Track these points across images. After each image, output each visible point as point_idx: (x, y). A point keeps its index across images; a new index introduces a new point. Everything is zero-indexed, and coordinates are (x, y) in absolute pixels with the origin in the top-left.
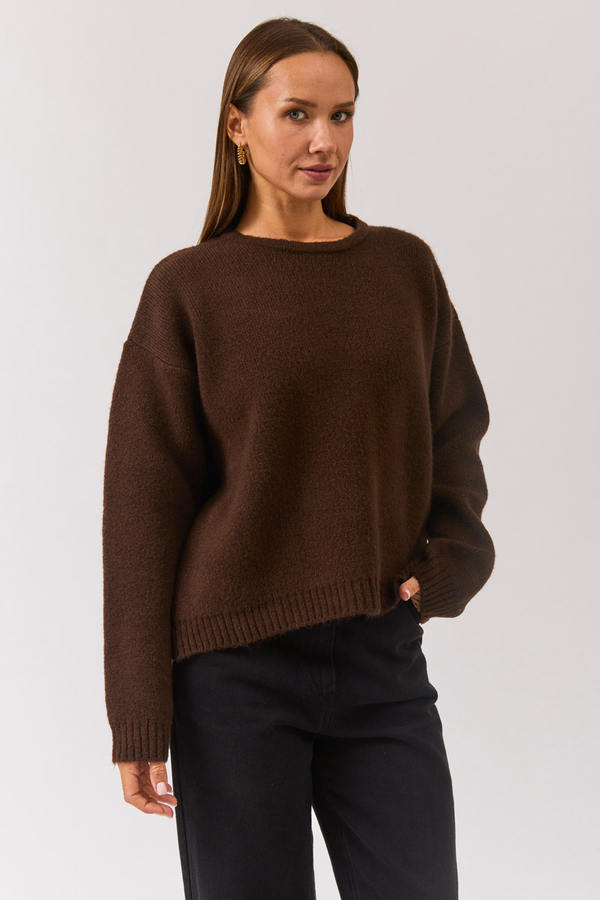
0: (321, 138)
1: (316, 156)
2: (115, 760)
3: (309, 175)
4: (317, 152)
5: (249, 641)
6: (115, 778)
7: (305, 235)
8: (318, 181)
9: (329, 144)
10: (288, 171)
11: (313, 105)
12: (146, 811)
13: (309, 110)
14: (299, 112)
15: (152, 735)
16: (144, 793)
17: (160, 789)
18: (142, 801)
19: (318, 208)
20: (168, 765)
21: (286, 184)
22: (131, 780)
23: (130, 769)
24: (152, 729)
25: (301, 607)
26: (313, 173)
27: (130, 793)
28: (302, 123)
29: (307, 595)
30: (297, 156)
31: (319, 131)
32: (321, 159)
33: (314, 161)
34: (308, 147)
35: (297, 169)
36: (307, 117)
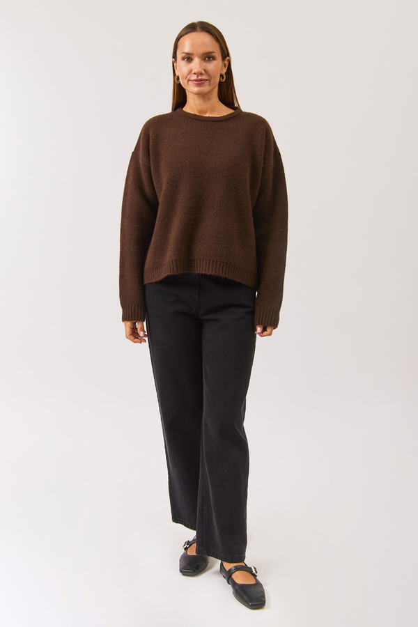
0: (196, 67)
2: (123, 320)
3: (194, 83)
4: (195, 74)
6: (122, 328)
7: (206, 113)
10: (186, 81)
11: (192, 54)
12: (135, 342)
13: (192, 57)
14: (189, 58)
15: (136, 311)
16: (134, 334)
17: (141, 334)
18: (132, 338)
20: (145, 323)
22: (129, 330)
23: (129, 324)
24: (136, 308)
26: (196, 82)
27: (128, 335)
28: (190, 62)
30: (188, 74)
31: (196, 65)
32: (198, 76)
33: (194, 77)
34: (191, 71)
35: (189, 80)
36: (192, 60)
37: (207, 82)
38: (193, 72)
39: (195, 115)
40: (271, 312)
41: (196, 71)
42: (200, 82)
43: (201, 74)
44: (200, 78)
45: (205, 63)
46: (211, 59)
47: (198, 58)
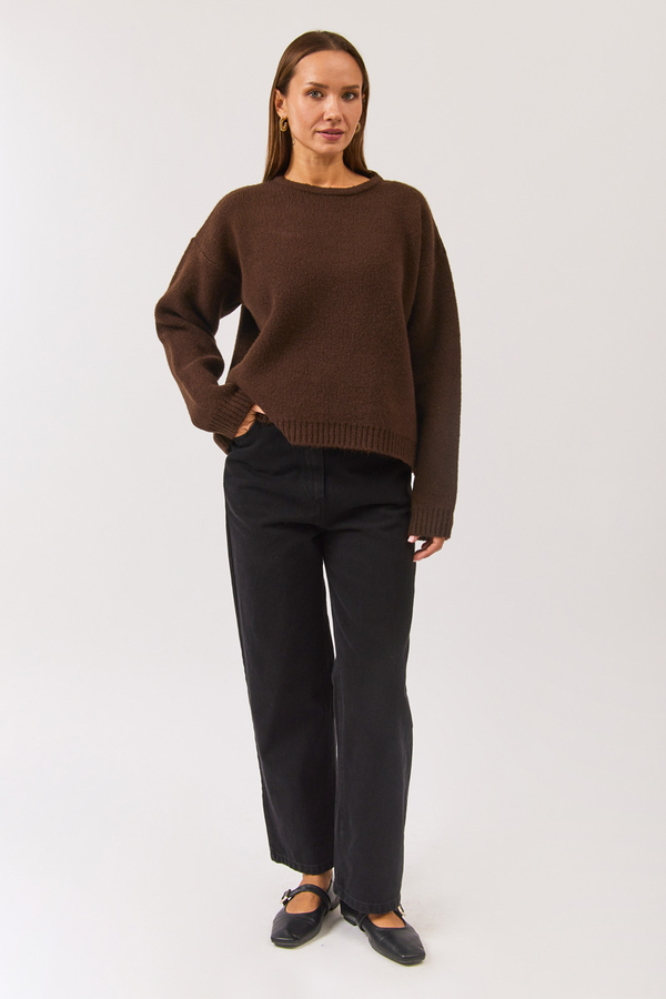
0: (331, 109)
1: (328, 123)
3: (324, 136)
4: (329, 120)
8: (331, 141)
9: (338, 114)
10: (310, 133)
11: (326, 87)
13: (323, 90)
14: (317, 92)
19: (339, 162)
21: (310, 143)
26: (327, 135)
28: (319, 100)
30: (316, 122)
31: (331, 105)
32: (333, 124)
33: (325, 126)
34: (322, 115)
35: (315, 132)
36: (323, 96)
37: (343, 135)
38: (326, 117)
39: (307, 185)
40: (441, 513)
41: (332, 115)
42: (333, 134)
43: (339, 121)
44: (336, 127)
45: (343, 104)
46: (352, 97)
47: (334, 93)
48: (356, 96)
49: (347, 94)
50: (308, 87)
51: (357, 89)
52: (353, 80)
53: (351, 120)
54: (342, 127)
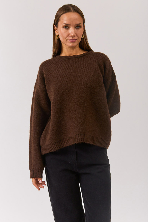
1: (71, 37)
3: (70, 41)
4: (71, 36)
5: (56, 150)
9: (74, 34)
10: (65, 40)
11: (70, 25)
14: (67, 27)
21: (66, 43)
25: (67, 141)
26: (71, 41)
29: (68, 139)
30: (67, 37)
31: (71, 31)
32: (73, 37)
33: (71, 38)
34: (69, 35)
35: (67, 40)
36: (69, 28)
37: (77, 40)
38: (70, 35)
41: (72, 34)
42: (73, 41)
43: (75, 36)
44: (74, 38)
45: (76, 30)
46: (79, 27)
47: (73, 27)
48: (81, 27)
49: (77, 27)
50: (64, 25)
51: (81, 25)
52: (79, 22)
53: (79, 35)
54: (76, 38)
